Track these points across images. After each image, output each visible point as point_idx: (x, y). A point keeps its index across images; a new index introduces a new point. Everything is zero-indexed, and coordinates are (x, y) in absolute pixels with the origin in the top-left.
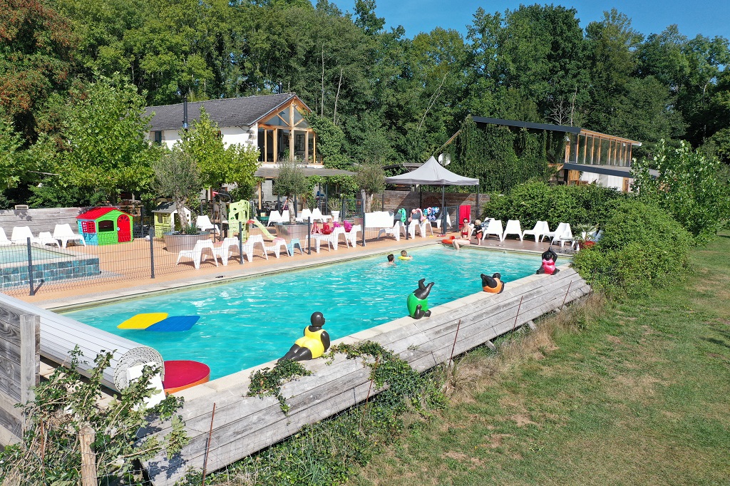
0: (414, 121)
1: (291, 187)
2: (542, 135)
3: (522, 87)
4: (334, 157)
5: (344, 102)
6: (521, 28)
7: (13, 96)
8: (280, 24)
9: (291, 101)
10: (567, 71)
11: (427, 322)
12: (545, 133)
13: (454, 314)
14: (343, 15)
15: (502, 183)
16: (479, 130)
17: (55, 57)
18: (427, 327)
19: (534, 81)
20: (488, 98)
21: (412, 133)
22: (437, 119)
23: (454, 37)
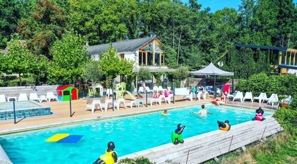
0: (214, 48)
1: (144, 77)
2: (268, 52)
3: (264, 31)
4: (172, 64)
5: (183, 40)
6: (263, 5)
7: (40, 41)
8: (156, 9)
9: (154, 40)
10: (286, 23)
11: (181, 146)
12: (269, 51)
13: (198, 142)
14: (184, 5)
15: (248, 74)
16: (237, 50)
17: (58, 25)
18: (180, 149)
19: (269, 28)
20: (248, 37)
21: (212, 53)
22: (224, 47)
23: (233, 11)
